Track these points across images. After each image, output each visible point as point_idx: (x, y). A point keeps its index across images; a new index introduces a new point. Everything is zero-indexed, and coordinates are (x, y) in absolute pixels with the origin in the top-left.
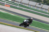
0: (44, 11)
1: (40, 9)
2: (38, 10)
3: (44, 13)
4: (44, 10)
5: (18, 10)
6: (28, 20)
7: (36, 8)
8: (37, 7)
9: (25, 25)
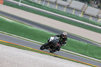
0: (73, 14)
1: (65, 10)
2: (62, 11)
3: (73, 18)
4: (73, 12)
5: (19, 10)
6: (57, 38)
7: (56, 7)
8: (58, 5)
9: (52, 47)
